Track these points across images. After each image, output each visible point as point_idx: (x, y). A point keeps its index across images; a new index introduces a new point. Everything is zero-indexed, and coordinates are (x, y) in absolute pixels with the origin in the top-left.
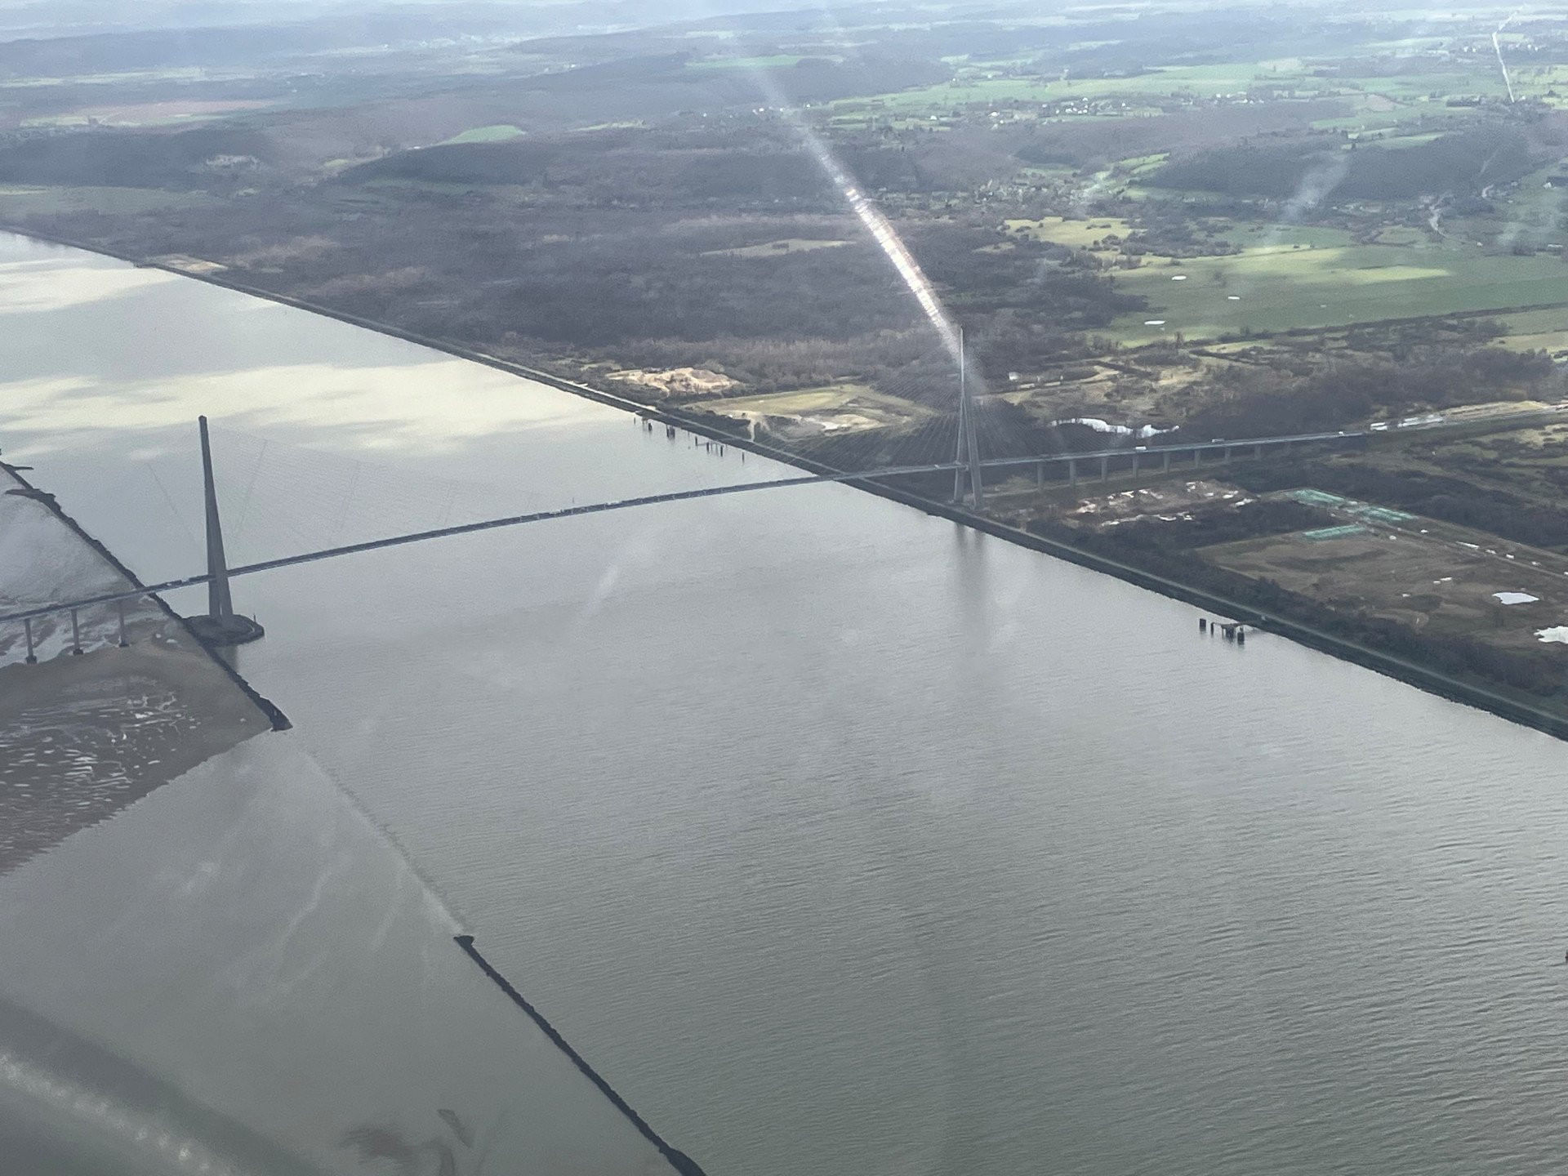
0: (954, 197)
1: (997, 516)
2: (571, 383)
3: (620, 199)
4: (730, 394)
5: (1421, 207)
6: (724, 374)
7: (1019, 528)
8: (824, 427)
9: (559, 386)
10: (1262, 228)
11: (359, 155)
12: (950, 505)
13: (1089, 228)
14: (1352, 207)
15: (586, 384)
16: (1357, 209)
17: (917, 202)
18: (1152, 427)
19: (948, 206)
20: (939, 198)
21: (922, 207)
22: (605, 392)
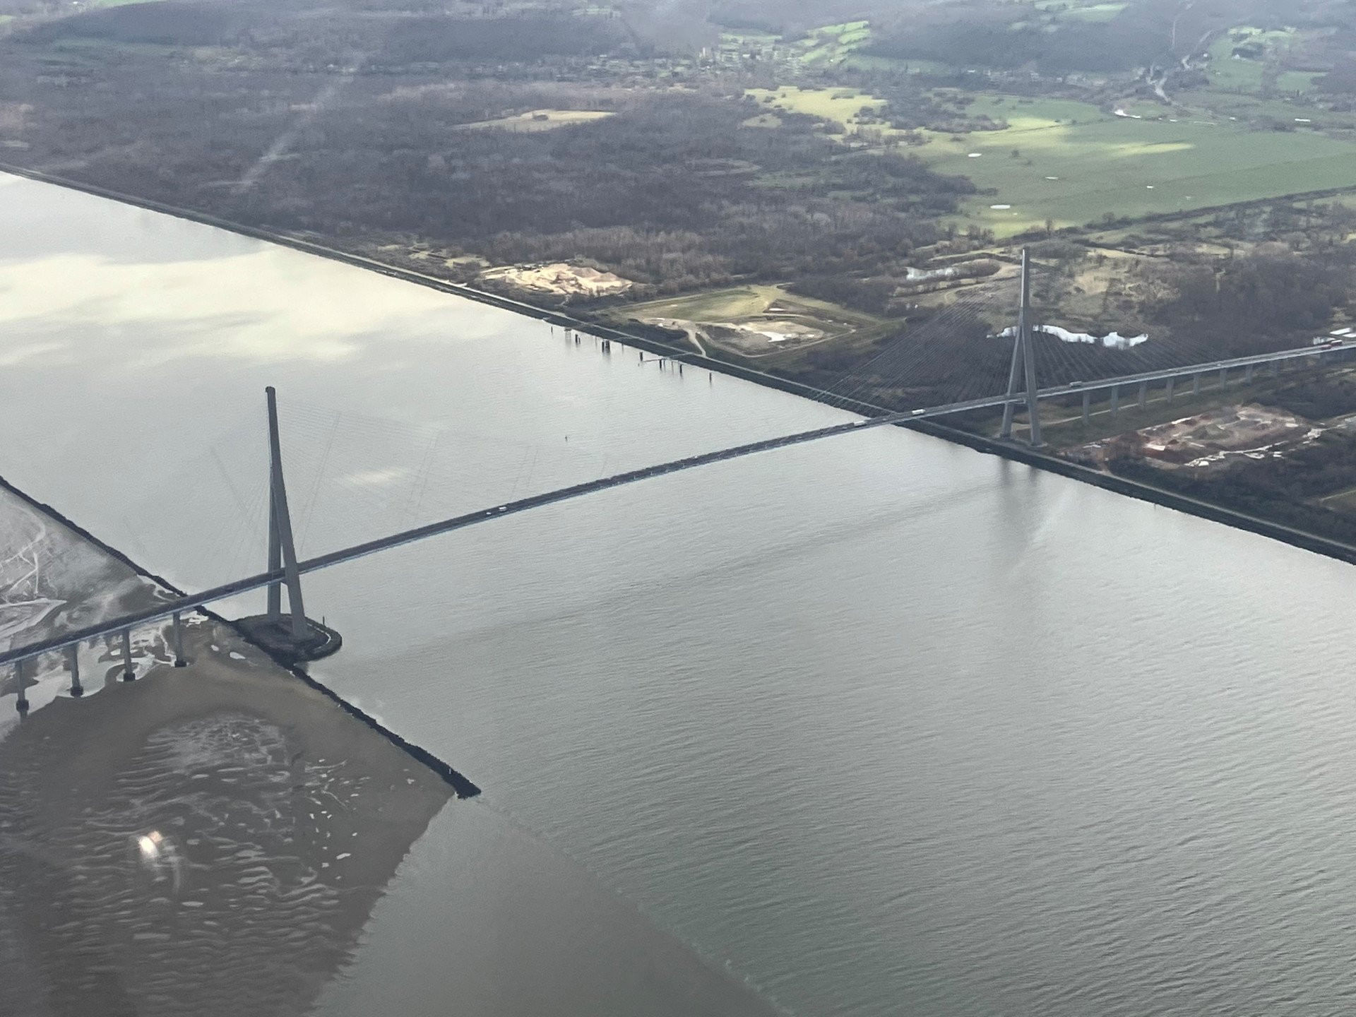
0: (678, 65)
1: (1063, 454)
2: (447, 282)
3: (336, 63)
4: (633, 297)
5: (1137, 78)
6: (609, 271)
7: (1100, 470)
8: (770, 339)
9: (434, 285)
10: (1003, 100)
11: (24, 11)
12: (996, 439)
13: (834, 98)
14: (1075, 77)
15: (465, 284)
16: (1079, 80)
17: (642, 70)
18: (1118, 334)
19: (675, 74)
20: (663, 66)
21: (649, 75)
22: (491, 293)
